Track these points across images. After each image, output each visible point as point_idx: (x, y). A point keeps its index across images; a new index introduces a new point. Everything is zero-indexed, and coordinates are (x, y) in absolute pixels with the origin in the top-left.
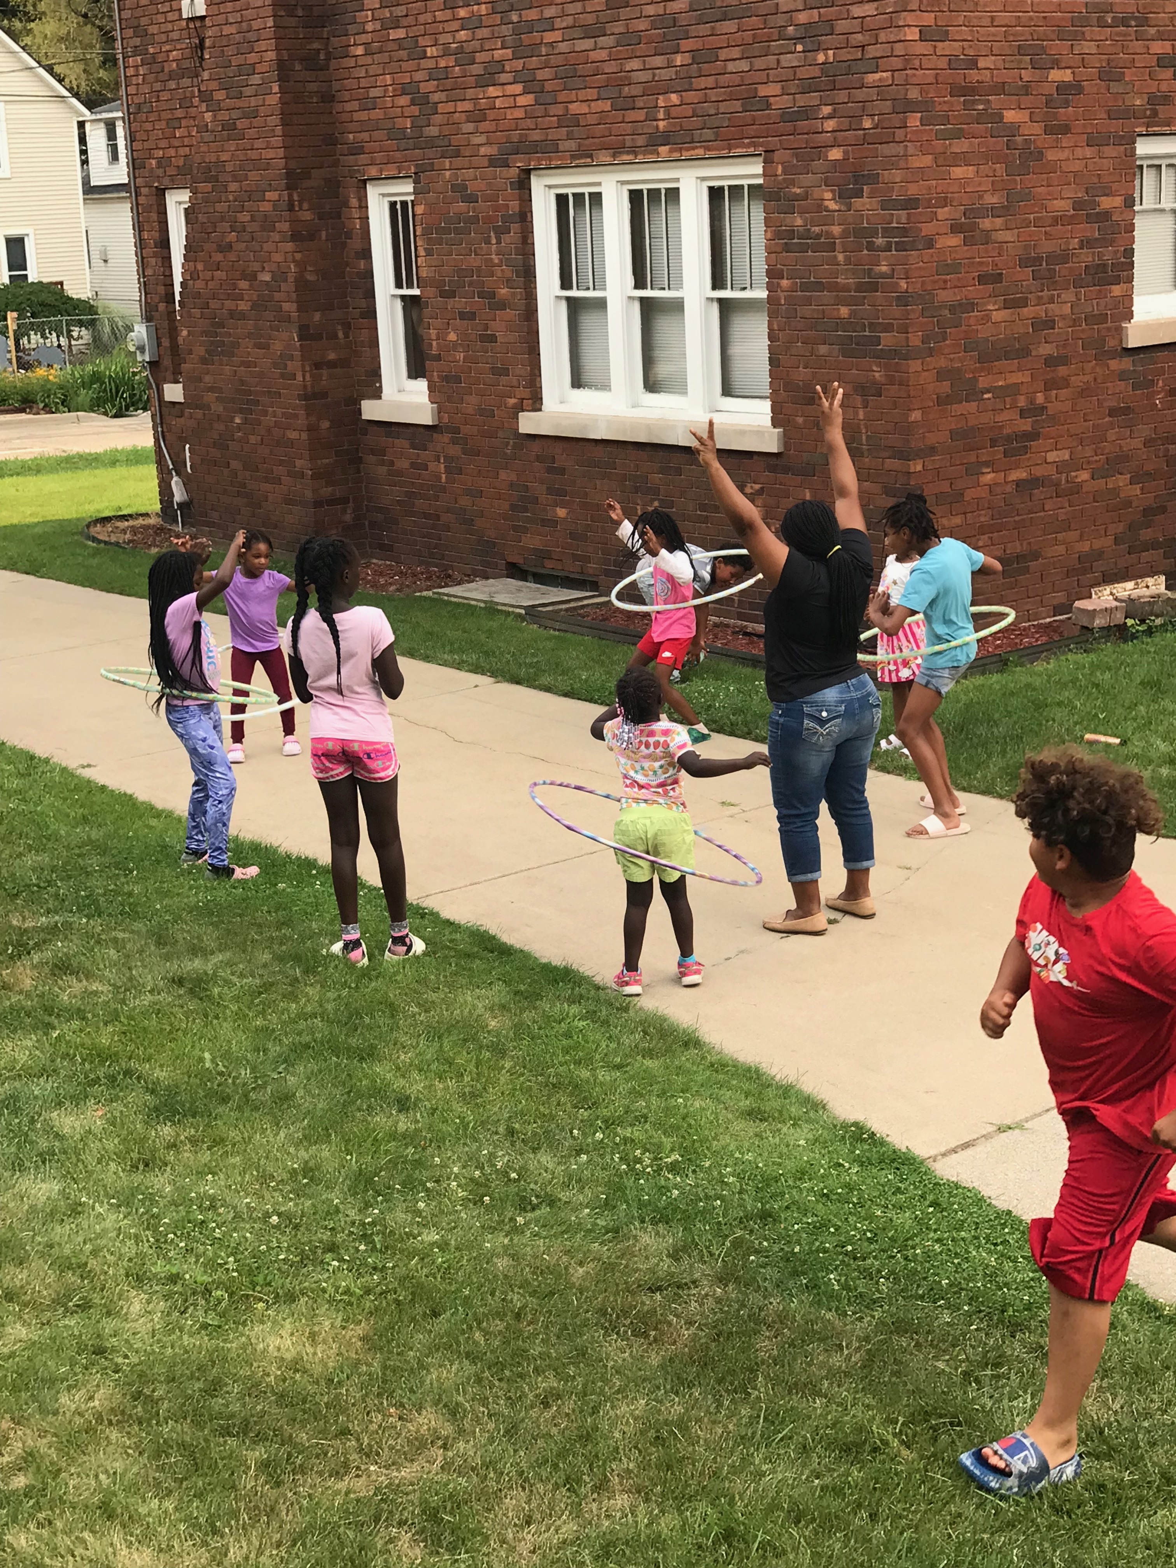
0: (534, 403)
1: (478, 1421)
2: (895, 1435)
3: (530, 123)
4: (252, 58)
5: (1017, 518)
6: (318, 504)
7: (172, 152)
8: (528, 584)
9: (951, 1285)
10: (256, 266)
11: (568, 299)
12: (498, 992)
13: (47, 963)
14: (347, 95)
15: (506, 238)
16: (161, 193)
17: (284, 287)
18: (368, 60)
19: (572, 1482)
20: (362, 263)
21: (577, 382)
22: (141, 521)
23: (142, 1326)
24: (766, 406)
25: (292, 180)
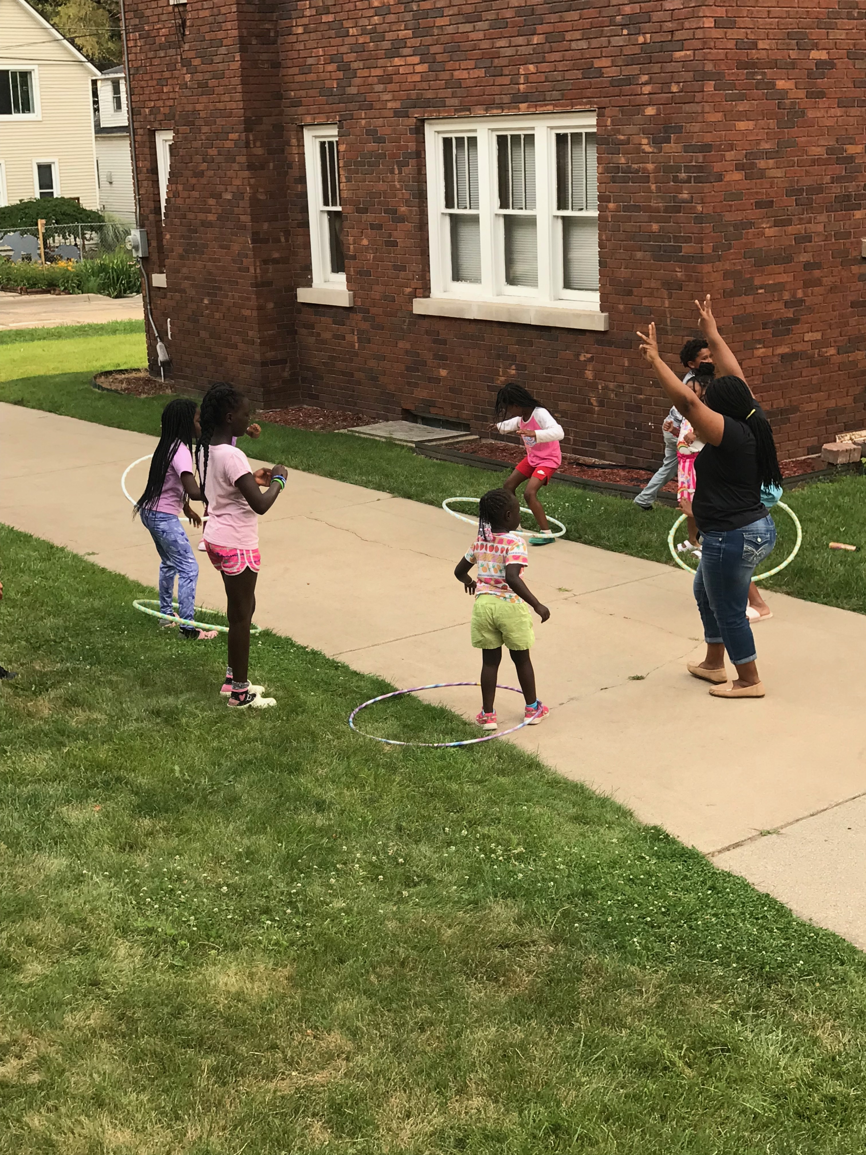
0: (424, 291)
1: (371, 1040)
2: (680, 1057)
3: (425, 85)
4: (221, 34)
5: (781, 382)
6: (264, 364)
7: (160, 103)
8: (418, 425)
9: (723, 948)
10: (221, 188)
11: (451, 215)
12: (392, 725)
13: (60, 698)
14: (289, 63)
15: (406, 170)
16: (152, 134)
17: (241, 204)
18: (306, 37)
19: (440, 1087)
20: (300, 187)
21: (457, 277)
22: (134, 375)
23: (126, 965)
24: (596, 297)
25: (249, 125)
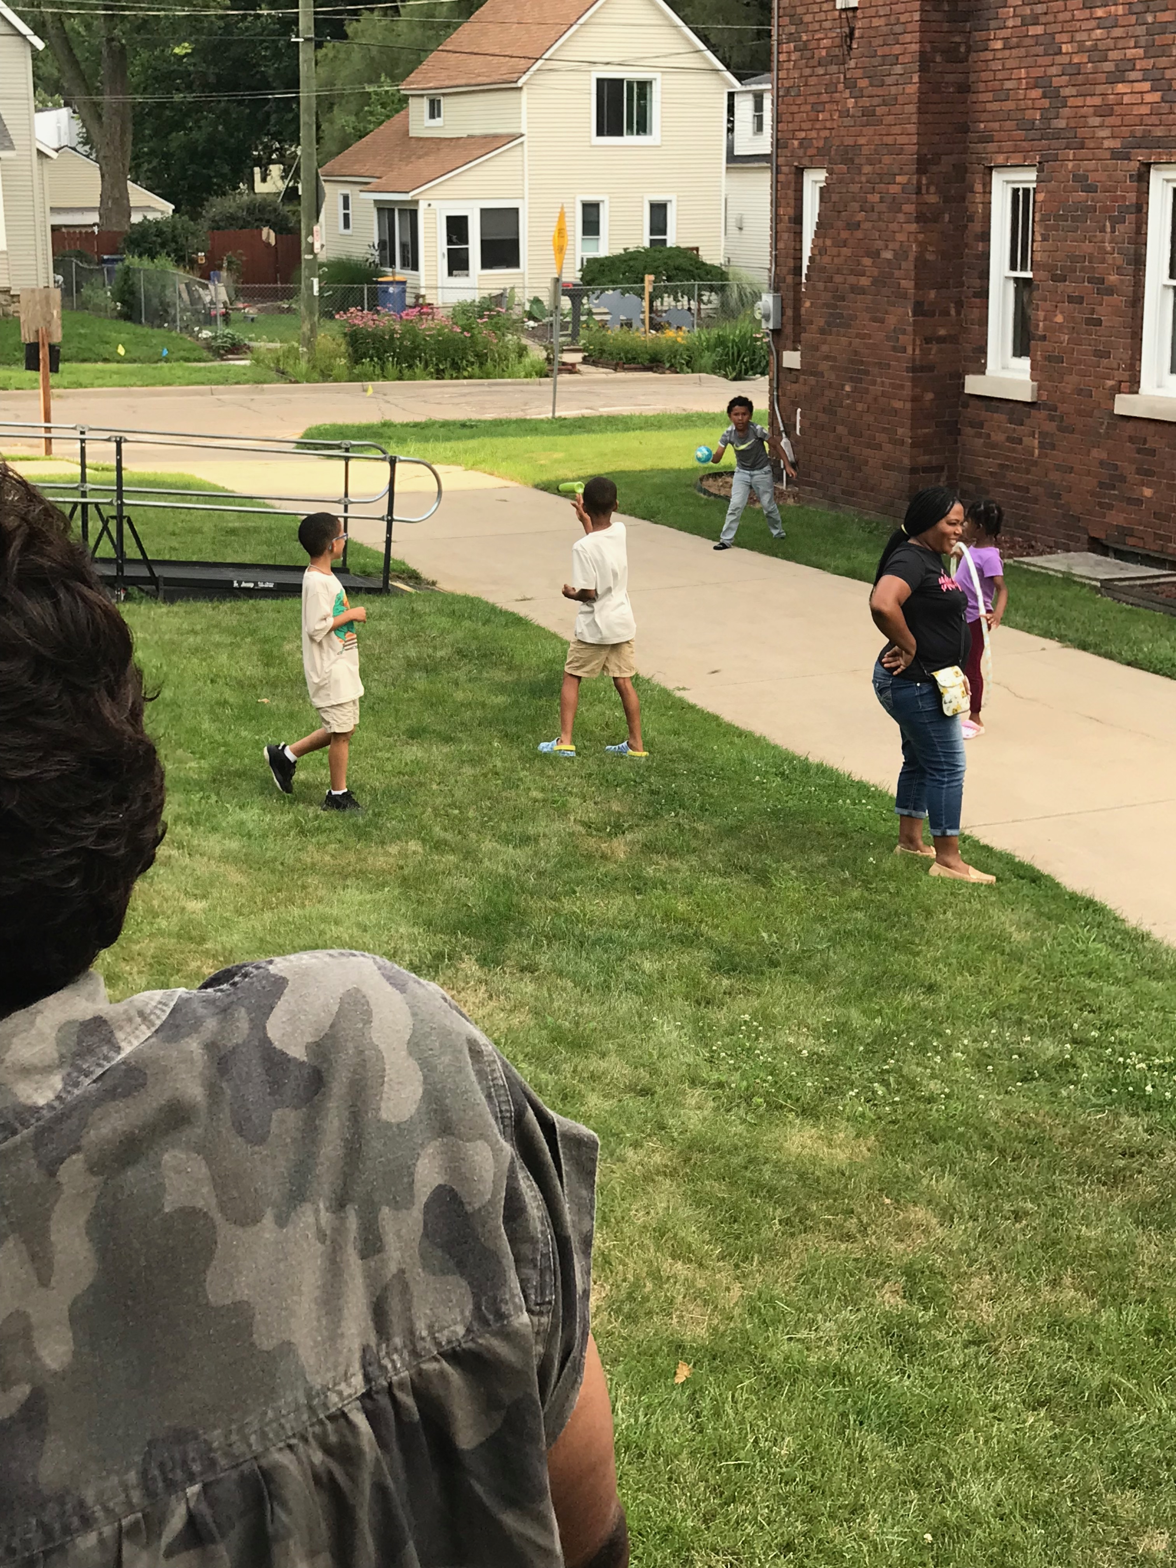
0: (1132, 385)
3: (1155, 119)
4: (897, 49)
6: (913, 470)
7: (813, 134)
8: (1108, 559)
10: (880, 244)
14: (982, 87)
15: (1120, 228)
16: (799, 172)
17: (904, 265)
18: (1007, 53)
20: (981, 246)
25: (923, 165)
